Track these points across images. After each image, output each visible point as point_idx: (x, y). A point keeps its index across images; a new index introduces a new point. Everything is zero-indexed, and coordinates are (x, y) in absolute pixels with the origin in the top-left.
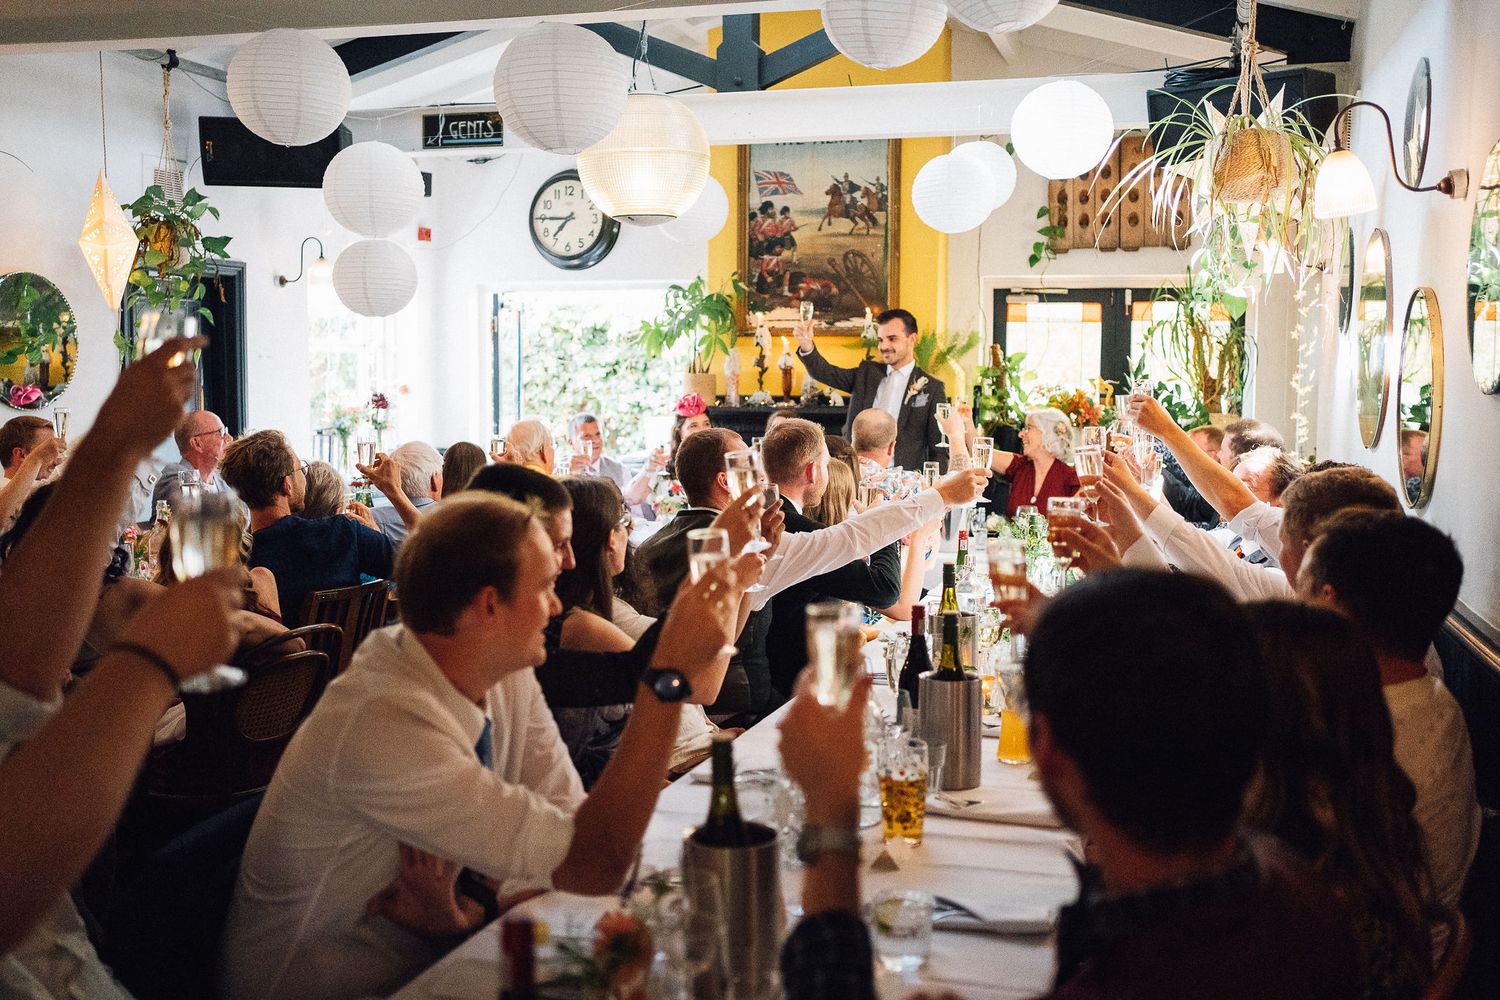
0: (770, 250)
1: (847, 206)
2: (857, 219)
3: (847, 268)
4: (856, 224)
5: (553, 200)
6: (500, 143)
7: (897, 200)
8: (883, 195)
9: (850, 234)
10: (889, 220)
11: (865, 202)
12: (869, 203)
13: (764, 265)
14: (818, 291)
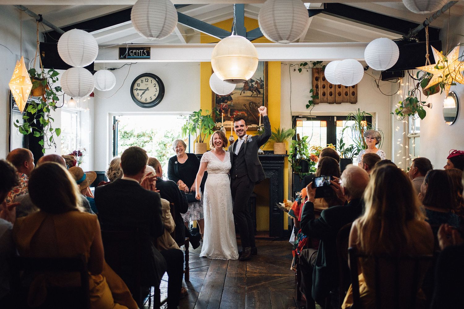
0: (223, 101)
1: (250, 87)
2: (253, 91)
3: (250, 107)
4: (253, 93)
5: (140, 83)
6: (149, 58)
7: (267, 85)
8: (262, 84)
9: (251, 96)
10: (265, 92)
11: (256, 85)
12: (257, 86)
13: (221, 107)
14: (240, 115)
